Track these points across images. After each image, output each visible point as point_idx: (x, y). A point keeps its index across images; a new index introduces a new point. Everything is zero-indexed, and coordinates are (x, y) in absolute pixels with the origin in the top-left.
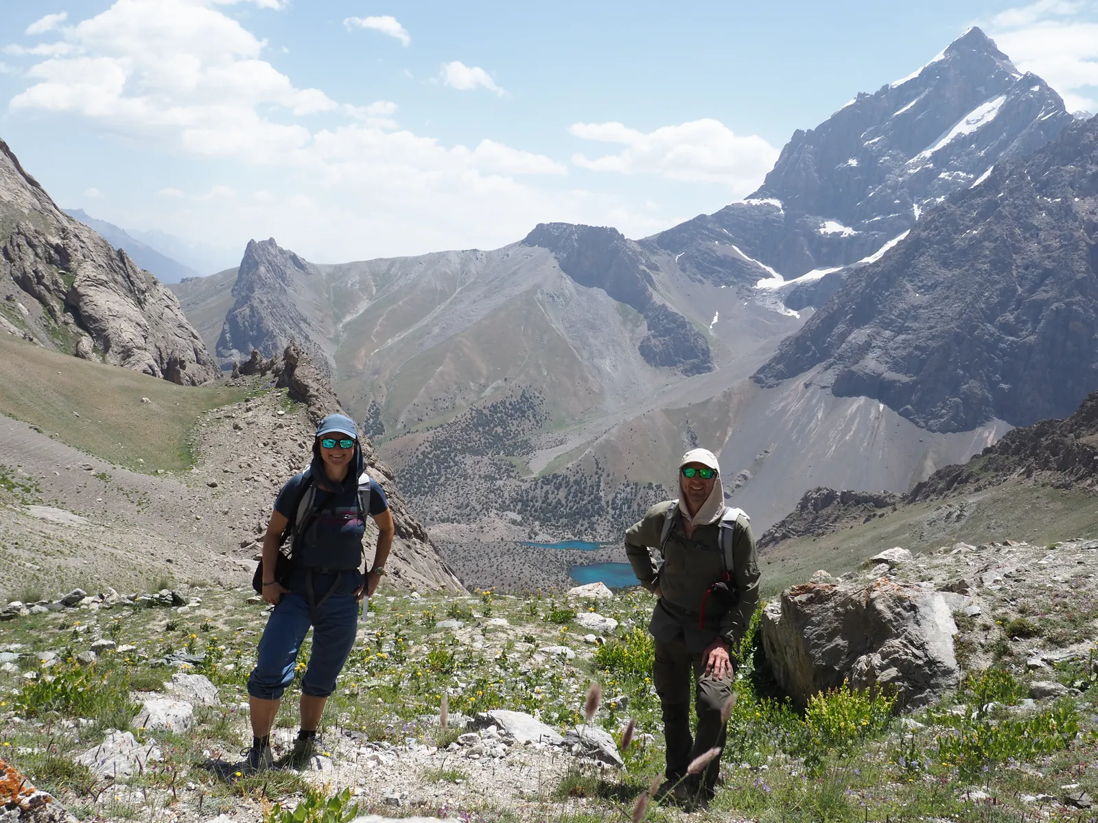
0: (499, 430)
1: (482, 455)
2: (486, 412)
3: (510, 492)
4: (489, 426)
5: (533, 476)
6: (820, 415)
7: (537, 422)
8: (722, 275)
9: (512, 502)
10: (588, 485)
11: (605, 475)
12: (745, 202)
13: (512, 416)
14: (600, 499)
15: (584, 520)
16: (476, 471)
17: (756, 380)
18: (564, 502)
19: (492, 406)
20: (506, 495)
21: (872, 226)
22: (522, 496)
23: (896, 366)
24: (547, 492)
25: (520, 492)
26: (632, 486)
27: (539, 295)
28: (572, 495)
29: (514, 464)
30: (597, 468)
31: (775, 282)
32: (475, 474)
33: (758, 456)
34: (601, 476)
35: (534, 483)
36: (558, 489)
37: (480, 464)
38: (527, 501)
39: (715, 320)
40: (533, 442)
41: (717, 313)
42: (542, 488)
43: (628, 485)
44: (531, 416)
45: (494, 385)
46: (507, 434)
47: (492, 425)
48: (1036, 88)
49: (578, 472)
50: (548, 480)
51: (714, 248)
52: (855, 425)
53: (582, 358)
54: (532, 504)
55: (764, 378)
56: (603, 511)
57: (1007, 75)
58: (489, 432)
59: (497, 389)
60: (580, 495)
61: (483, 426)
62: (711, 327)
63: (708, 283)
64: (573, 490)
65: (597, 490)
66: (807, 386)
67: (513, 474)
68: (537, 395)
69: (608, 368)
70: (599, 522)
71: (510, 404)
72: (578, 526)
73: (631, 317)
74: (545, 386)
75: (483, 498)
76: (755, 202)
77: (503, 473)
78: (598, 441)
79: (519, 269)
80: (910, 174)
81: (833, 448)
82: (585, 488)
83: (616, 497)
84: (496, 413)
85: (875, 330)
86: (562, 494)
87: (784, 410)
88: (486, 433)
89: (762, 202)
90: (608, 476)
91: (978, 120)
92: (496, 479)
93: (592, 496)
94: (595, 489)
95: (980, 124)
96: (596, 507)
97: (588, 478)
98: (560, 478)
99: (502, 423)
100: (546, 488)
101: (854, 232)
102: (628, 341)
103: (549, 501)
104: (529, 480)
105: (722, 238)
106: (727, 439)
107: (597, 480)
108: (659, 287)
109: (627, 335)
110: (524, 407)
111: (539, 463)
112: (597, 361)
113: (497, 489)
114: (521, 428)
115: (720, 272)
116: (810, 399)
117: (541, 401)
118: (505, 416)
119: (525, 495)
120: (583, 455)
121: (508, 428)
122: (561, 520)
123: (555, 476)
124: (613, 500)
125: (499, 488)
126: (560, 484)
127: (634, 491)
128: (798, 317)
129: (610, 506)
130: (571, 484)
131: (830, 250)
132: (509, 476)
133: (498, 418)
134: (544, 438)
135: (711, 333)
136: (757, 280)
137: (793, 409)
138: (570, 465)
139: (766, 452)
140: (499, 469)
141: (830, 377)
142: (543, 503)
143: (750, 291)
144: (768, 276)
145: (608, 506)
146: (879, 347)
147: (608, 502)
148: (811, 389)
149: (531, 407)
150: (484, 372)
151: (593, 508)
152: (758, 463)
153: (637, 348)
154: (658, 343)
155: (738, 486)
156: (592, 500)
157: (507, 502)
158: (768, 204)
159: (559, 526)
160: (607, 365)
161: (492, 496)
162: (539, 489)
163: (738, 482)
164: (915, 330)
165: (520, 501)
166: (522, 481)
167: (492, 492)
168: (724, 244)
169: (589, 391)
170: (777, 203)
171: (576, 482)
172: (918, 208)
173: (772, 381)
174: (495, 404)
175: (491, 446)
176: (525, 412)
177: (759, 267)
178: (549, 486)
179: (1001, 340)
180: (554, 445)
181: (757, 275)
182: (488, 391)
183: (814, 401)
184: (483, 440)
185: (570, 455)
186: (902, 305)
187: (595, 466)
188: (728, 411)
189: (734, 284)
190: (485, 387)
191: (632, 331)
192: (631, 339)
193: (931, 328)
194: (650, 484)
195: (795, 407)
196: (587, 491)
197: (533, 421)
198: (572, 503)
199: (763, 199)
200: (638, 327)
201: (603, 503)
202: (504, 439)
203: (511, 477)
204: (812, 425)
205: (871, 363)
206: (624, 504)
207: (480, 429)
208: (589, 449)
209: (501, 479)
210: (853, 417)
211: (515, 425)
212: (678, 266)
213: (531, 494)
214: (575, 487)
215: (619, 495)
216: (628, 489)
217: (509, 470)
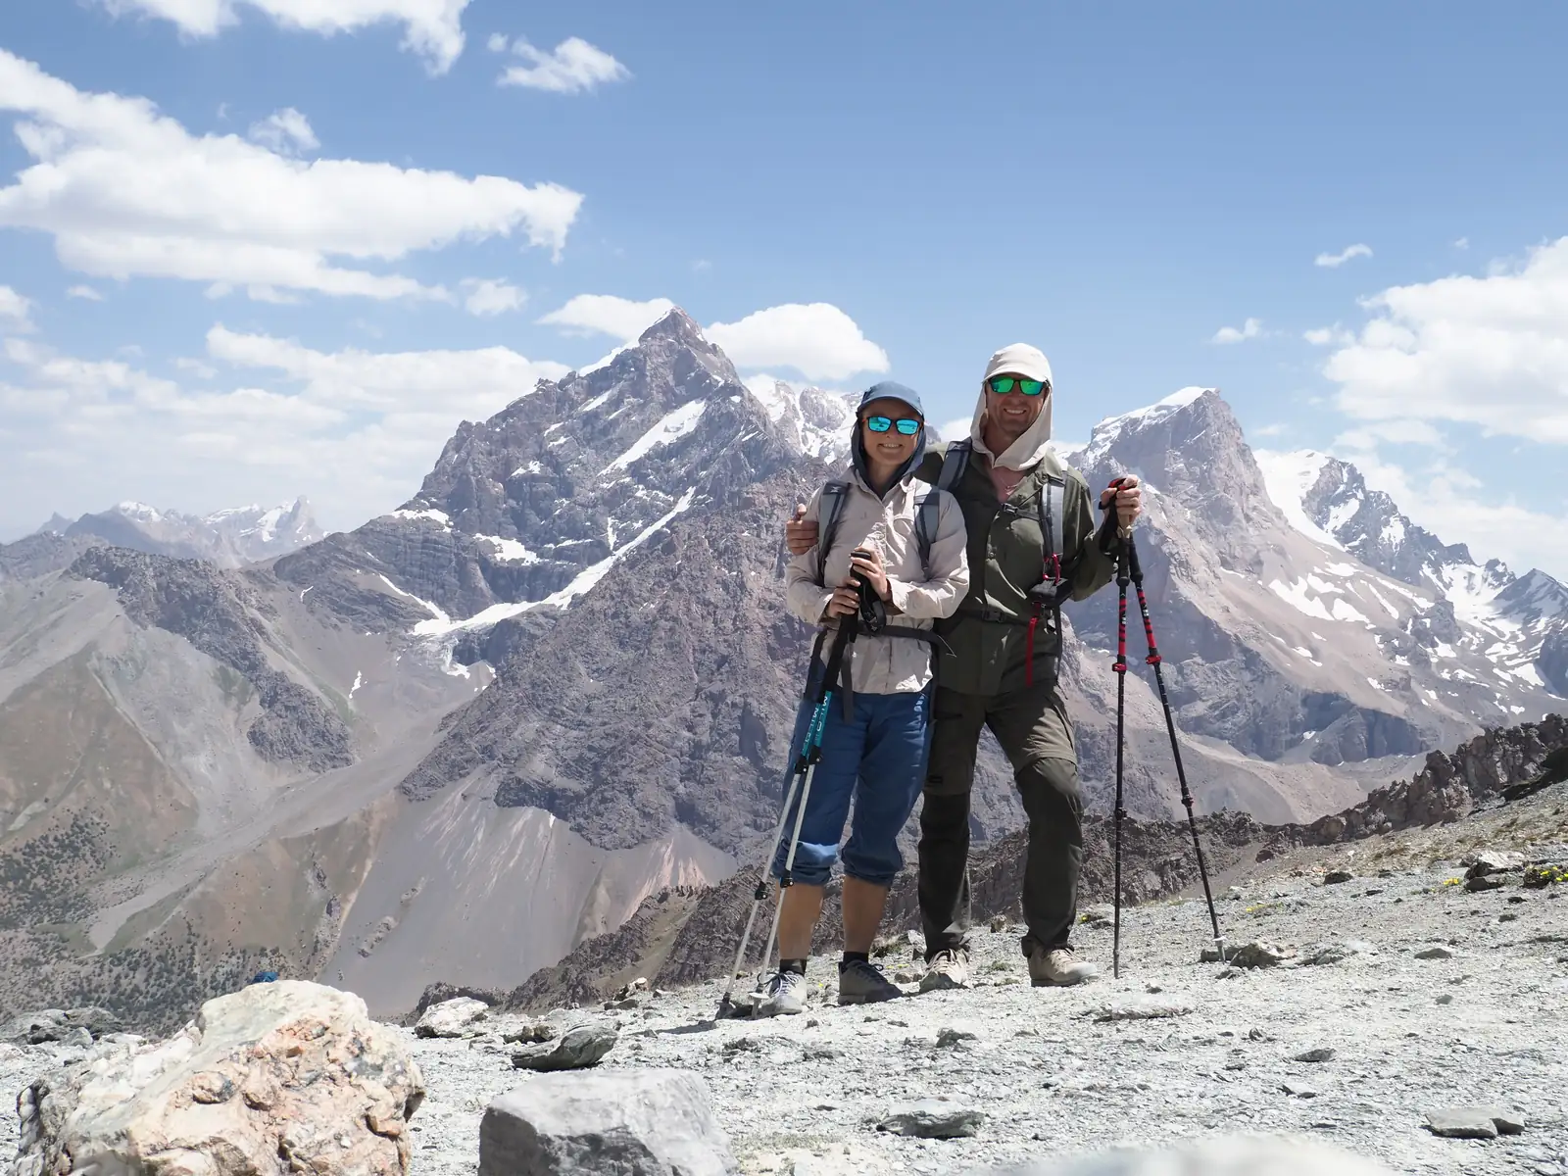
0: (40, 881)
1: (16, 926)
2: (18, 856)
3: (63, 983)
4: (24, 878)
5: (98, 952)
6: (480, 836)
7: (98, 862)
8: (366, 617)
9: (66, 997)
10: (177, 959)
11: (200, 943)
12: (396, 515)
13: (58, 857)
14: (193, 977)
15: (172, 1009)
16: (7, 954)
17: (404, 790)
18: (143, 988)
19: (28, 846)
20: (58, 987)
21: (559, 554)
22: (81, 986)
23: (567, 770)
24: (118, 977)
25: (78, 981)
26: (239, 954)
27: (94, 661)
28: (154, 976)
29: (66, 936)
30: (190, 934)
31: (437, 626)
32: (7, 959)
33: (404, 897)
34: (195, 944)
35: (98, 965)
36: (134, 970)
37: (14, 942)
38: (90, 991)
39: (357, 685)
40: (94, 893)
41: (359, 674)
42: (110, 971)
43: (233, 954)
44: (88, 854)
45: (28, 811)
46: (52, 887)
47: (28, 876)
48: (736, 399)
49: (162, 943)
50: (119, 959)
51: (354, 580)
52: (521, 847)
53: (164, 756)
54: (96, 996)
55: (413, 788)
56: (199, 993)
57: (708, 376)
58: (24, 889)
59: (33, 817)
60: (165, 974)
61: (15, 880)
62: (351, 696)
63: (347, 628)
64: (155, 970)
65: (191, 966)
66: (464, 797)
67: (66, 954)
68: (97, 820)
69: (202, 770)
70: (194, 1010)
71: (56, 839)
72: (164, 1020)
73: (235, 688)
74: (107, 805)
75: (22, 996)
76: (410, 515)
77: (52, 952)
78: (191, 895)
79: (61, 617)
80: (603, 489)
81: (494, 880)
82: (173, 964)
83: (217, 971)
84: (34, 857)
85: (544, 723)
86: (139, 977)
87: (438, 830)
88: (20, 889)
89: (420, 515)
90: (205, 944)
91: (678, 429)
92: (40, 964)
93: (184, 975)
94: (187, 963)
95: (680, 434)
96: (190, 988)
97: (177, 950)
98: (137, 954)
99: (45, 869)
100: (117, 970)
101: (538, 560)
102: (232, 726)
103: (122, 989)
104: (90, 962)
105: (363, 564)
106: (365, 874)
107: (190, 951)
108: (276, 639)
109: (231, 716)
110: (76, 841)
111: (103, 931)
112: (186, 759)
113: (43, 981)
114: (74, 874)
115: (362, 613)
116: (470, 814)
117: (103, 829)
118: (47, 859)
119: (85, 985)
120: (170, 917)
121: (53, 878)
122: (140, 1014)
123: (129, 953)
124: (213, 977)
125: (46, 979)
126: (137, 963)
127: (241, 961)
128: (467, 676)
129: (209, 985)
130: (153, 960)
131: (509, 582)
132: (60, 958)
133: (37, 864)
134: (111, 886)
135: (351, 706)
136: (415, 623)
137: (448, 829)
138: (150, 934)
139: (413, 890)
140: (44, 947)
141: (492, 786)
142: (113, 992)
143: (404, 639)
144: (429, 616)
145: (205, 986)
146: (549, 746)
147: (205, 981)
148: (471, 801)
149: (87, 840)
150: (12, 790)
151: (185, 991)
152: (405, 905)
153: (245, 735)
154: (275, 728)
155: (379, 939)
156: (183, 981)
157: (60, 999)
158: (428, 519)
159: (137, 1024)
160: (200, 763)
161: (36, 992)
162: (107, 974)
163: (379, 935)
164: (589, 726)
165: (78, 993)
166: (80, 963)
167: (37, 984)
168: (367, 572)
169: (176, 806)
170: (439, 516)
171: (160, 958)
172: (613, 533)
173: (422, 791)
174: (31, 842)
175: (28, 908)
176: (77, 849)
177: (417, 605)
178: (120, 968)
179: (676, 737)
180: (124, 898)
181: (414, 616)
182: (20, 822)
183: (474, 818)
184: (15, 902)
185: (150, 916)
186: (573, 694)
187: (187, 932)
188: (367, 837)
189: (384, 629)
190: (15, 814)
191: (238, 710)
192: (236, 723)
193: (605, 724)
194: (263, 950)
195: (449, 827)
196: (176, 969)
197: (92, 862)
198: (155, 988)
199: (420, 512)
200: (245, 703)
201: (199, 983)
202: (49, 896)
203: (63, 958)
204: (470, 850)
205: (540, 768)
206: (228, 980)
207: (11, 885)
208: (179, 908)
209: (47, 962)
210: (520, 834)
211: (64, 872)
212: (305, 606)
213: (95, 981)
214: (158, 965)
215: (220, 969)
216: (234, 960)
217: (61, 948)
